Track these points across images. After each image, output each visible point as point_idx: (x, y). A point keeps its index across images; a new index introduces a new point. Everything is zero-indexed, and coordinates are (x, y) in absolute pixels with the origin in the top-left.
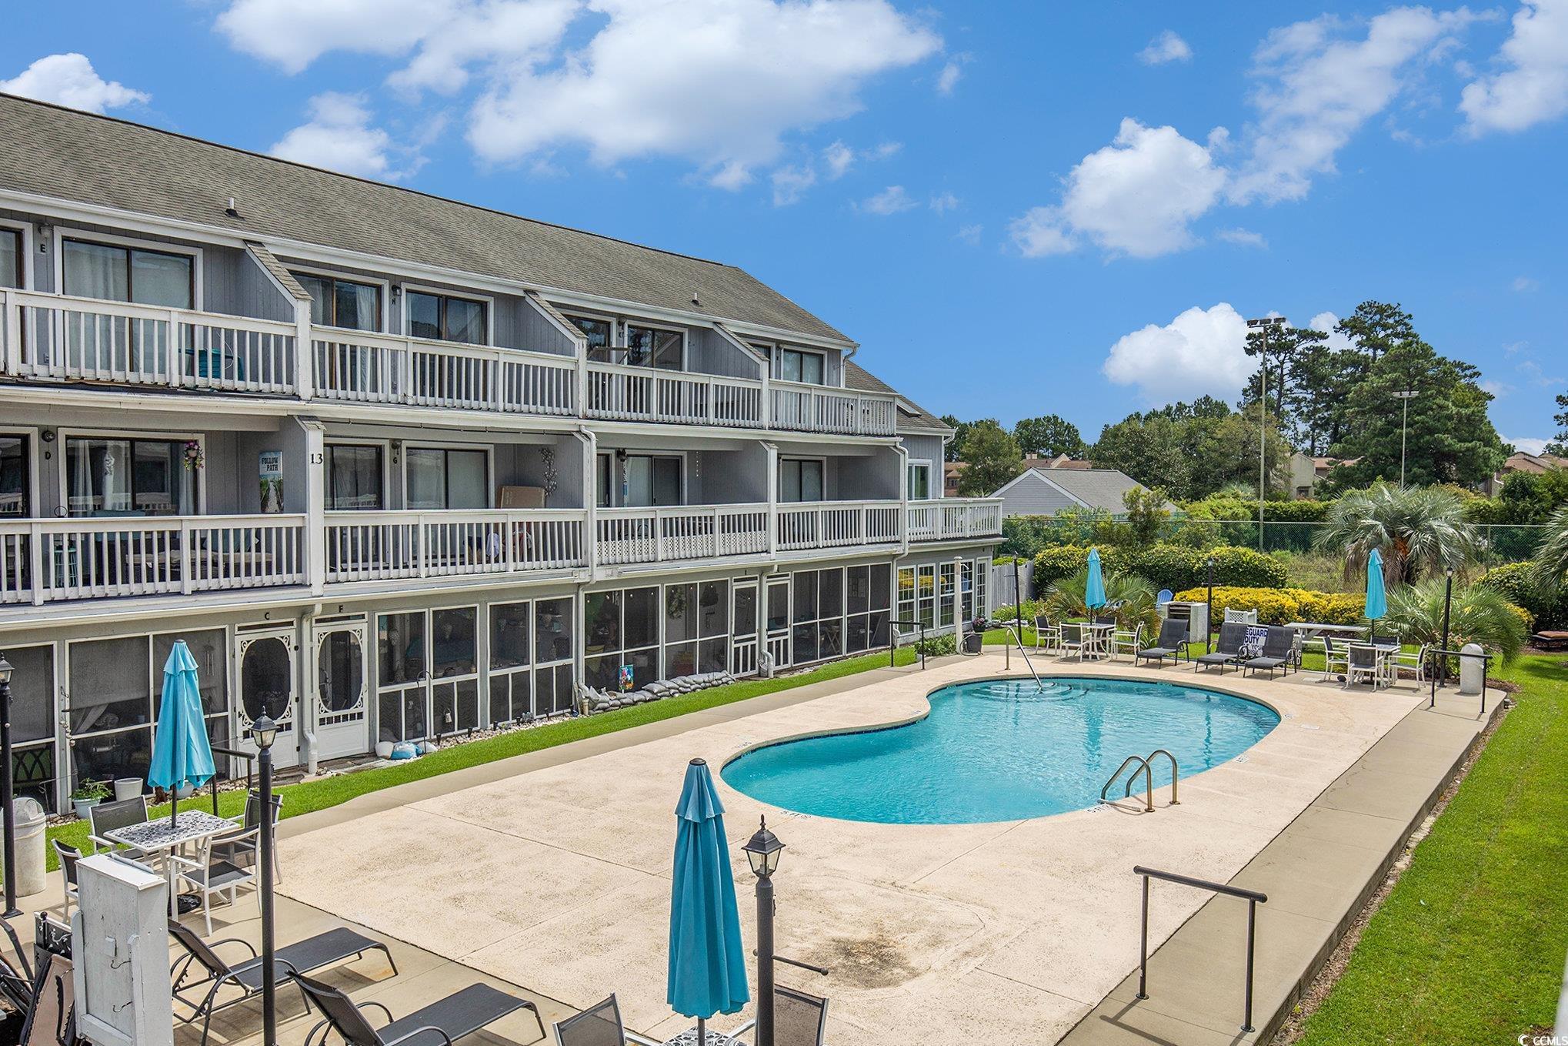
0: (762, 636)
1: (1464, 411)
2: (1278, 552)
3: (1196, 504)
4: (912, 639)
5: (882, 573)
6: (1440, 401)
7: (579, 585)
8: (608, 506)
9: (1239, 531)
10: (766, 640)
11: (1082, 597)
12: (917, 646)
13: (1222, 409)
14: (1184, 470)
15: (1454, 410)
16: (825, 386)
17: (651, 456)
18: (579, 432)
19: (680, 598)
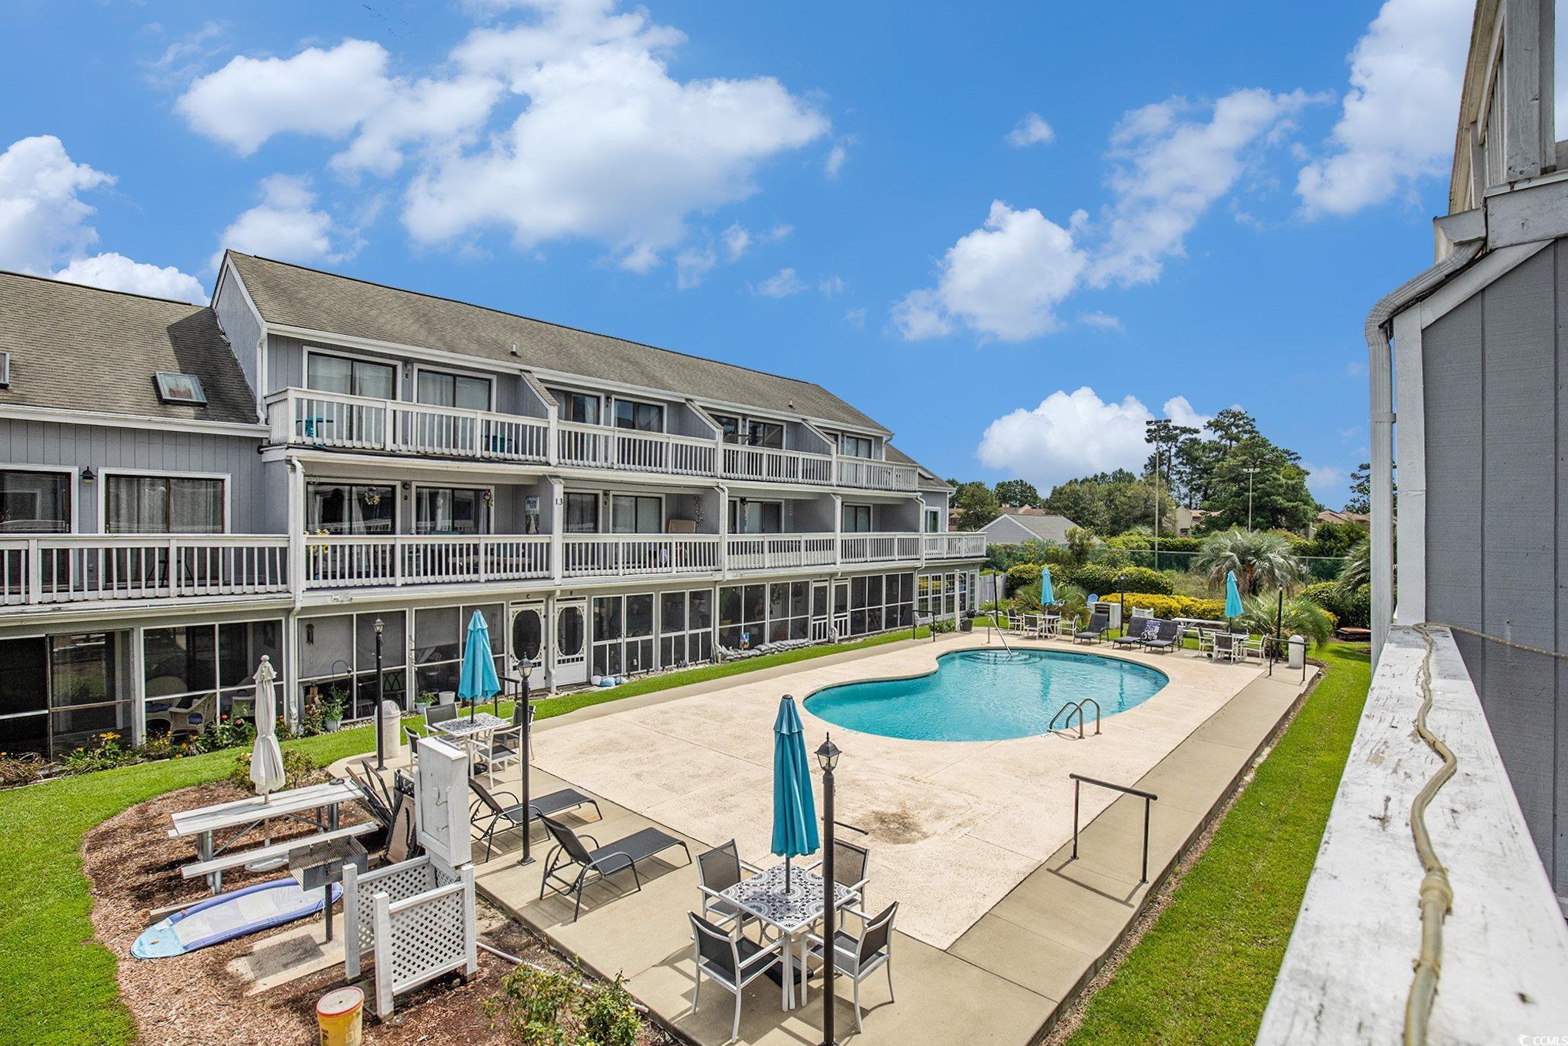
0: (831, 617)
1: (1290, 482)
2: (1168, 571)
3: (1114, 539)
4: (927, 622)
5: (908, 579)
6: (1274, 475)
7: (716, 582)
8: (735, 533)
9: (1142, 557)
10: (833, 620)
11: (1038, 598)
12: (930, 626)
13: (1130, 478)
14: (1105, 516)
15: (1284, 481)
16: (872, 459)
17: (762, 502)
18: (718, 487)
19: (779, 591)
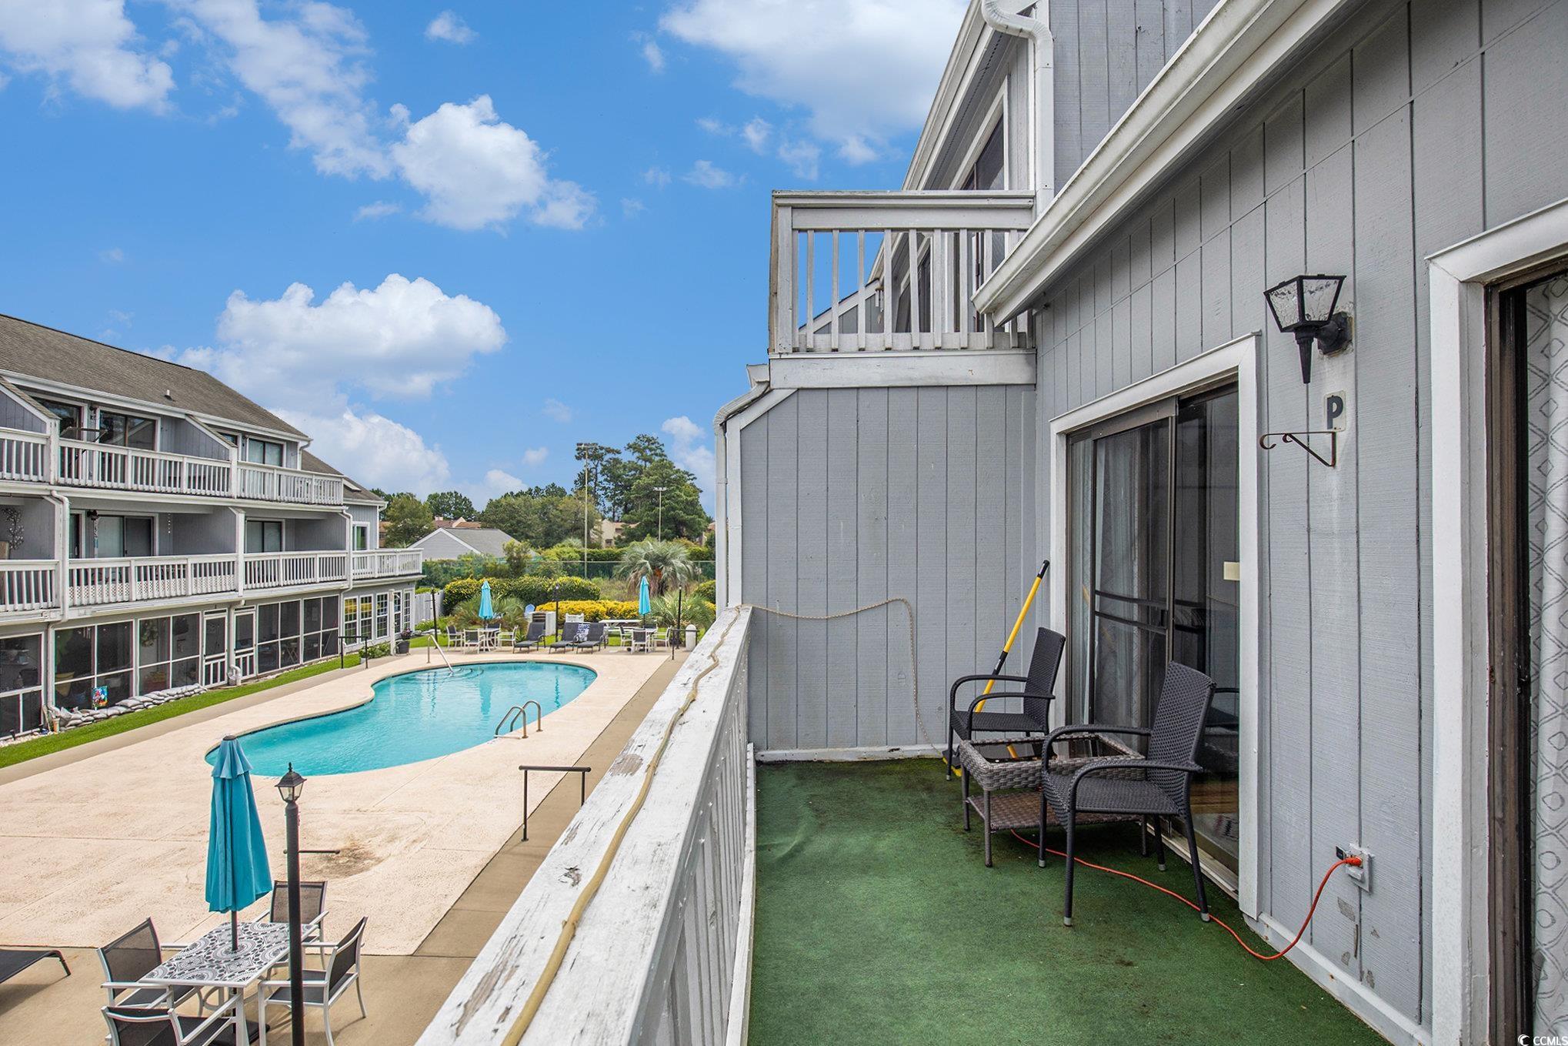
0: (231, 654)
2: (595, 579)
3: (548, 551)
4: (355, 649)
5: (332, 603)
6: (678, 492)
7: (49, 623)
9: (573, 567)
10: (234, 658)
11: (477, 613)
12: (360, 652)
13: (562, 493)
15: (685, 497)
17: (123, 517)
18: (51, 496)
19: (153, 630)
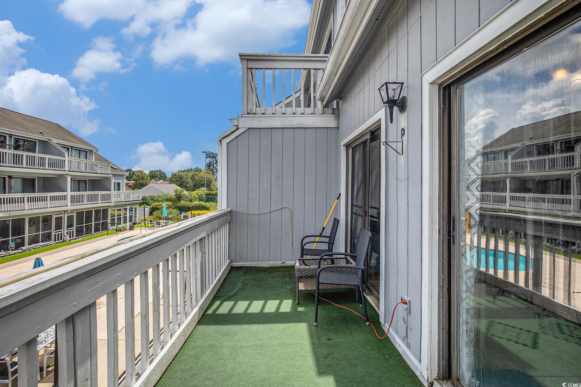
2: (208, 203)
3: (193, 192)
4: (114, 228)
5: (105, 211)
8: (5, 193)
9: (202, 198)
10: (66, 231)
12: (116, 230)
13: (201, 170)
14: (191, 184)
16: (88, 160)
17: (23, 178)
19: (34, 221)
